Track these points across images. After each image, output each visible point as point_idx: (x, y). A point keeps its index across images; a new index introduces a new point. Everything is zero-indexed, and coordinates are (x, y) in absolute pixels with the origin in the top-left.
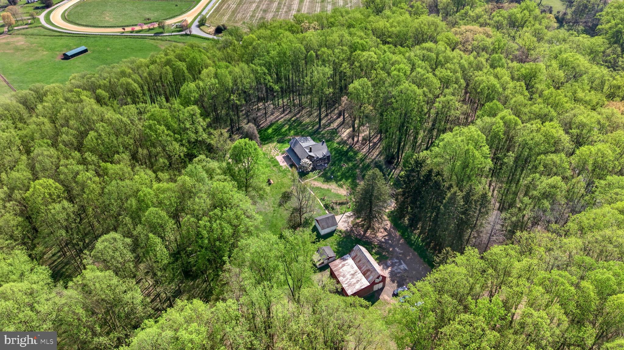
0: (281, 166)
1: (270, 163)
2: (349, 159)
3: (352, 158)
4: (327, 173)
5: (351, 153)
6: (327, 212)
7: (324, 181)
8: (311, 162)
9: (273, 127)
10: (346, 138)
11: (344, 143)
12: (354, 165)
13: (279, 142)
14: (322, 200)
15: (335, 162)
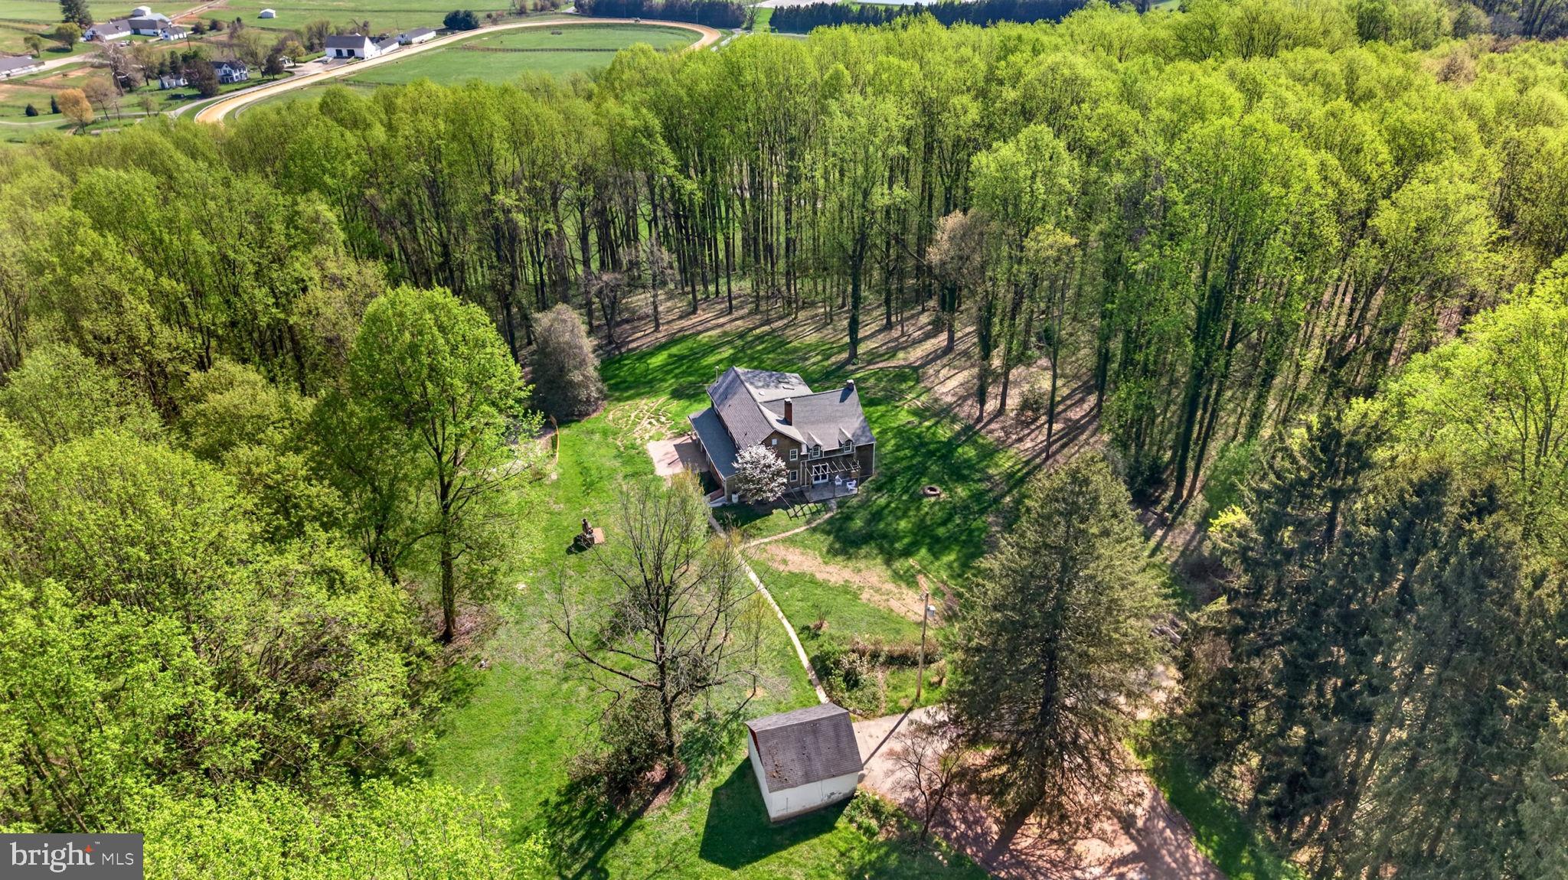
0: (660, 479)
1: (617, 463)
2: (958, 473)
3: (971, 467)
4: (848, 518)
5: (968, 452)
6: (822, 697)
7: (833, 552)
8: (781, 464)
9: (674, 350)
10: (949, 399)
11: (943, 413)
12: (977, 496)
13: (677, 394)
14: (809, 633)
15: (892, 479)
